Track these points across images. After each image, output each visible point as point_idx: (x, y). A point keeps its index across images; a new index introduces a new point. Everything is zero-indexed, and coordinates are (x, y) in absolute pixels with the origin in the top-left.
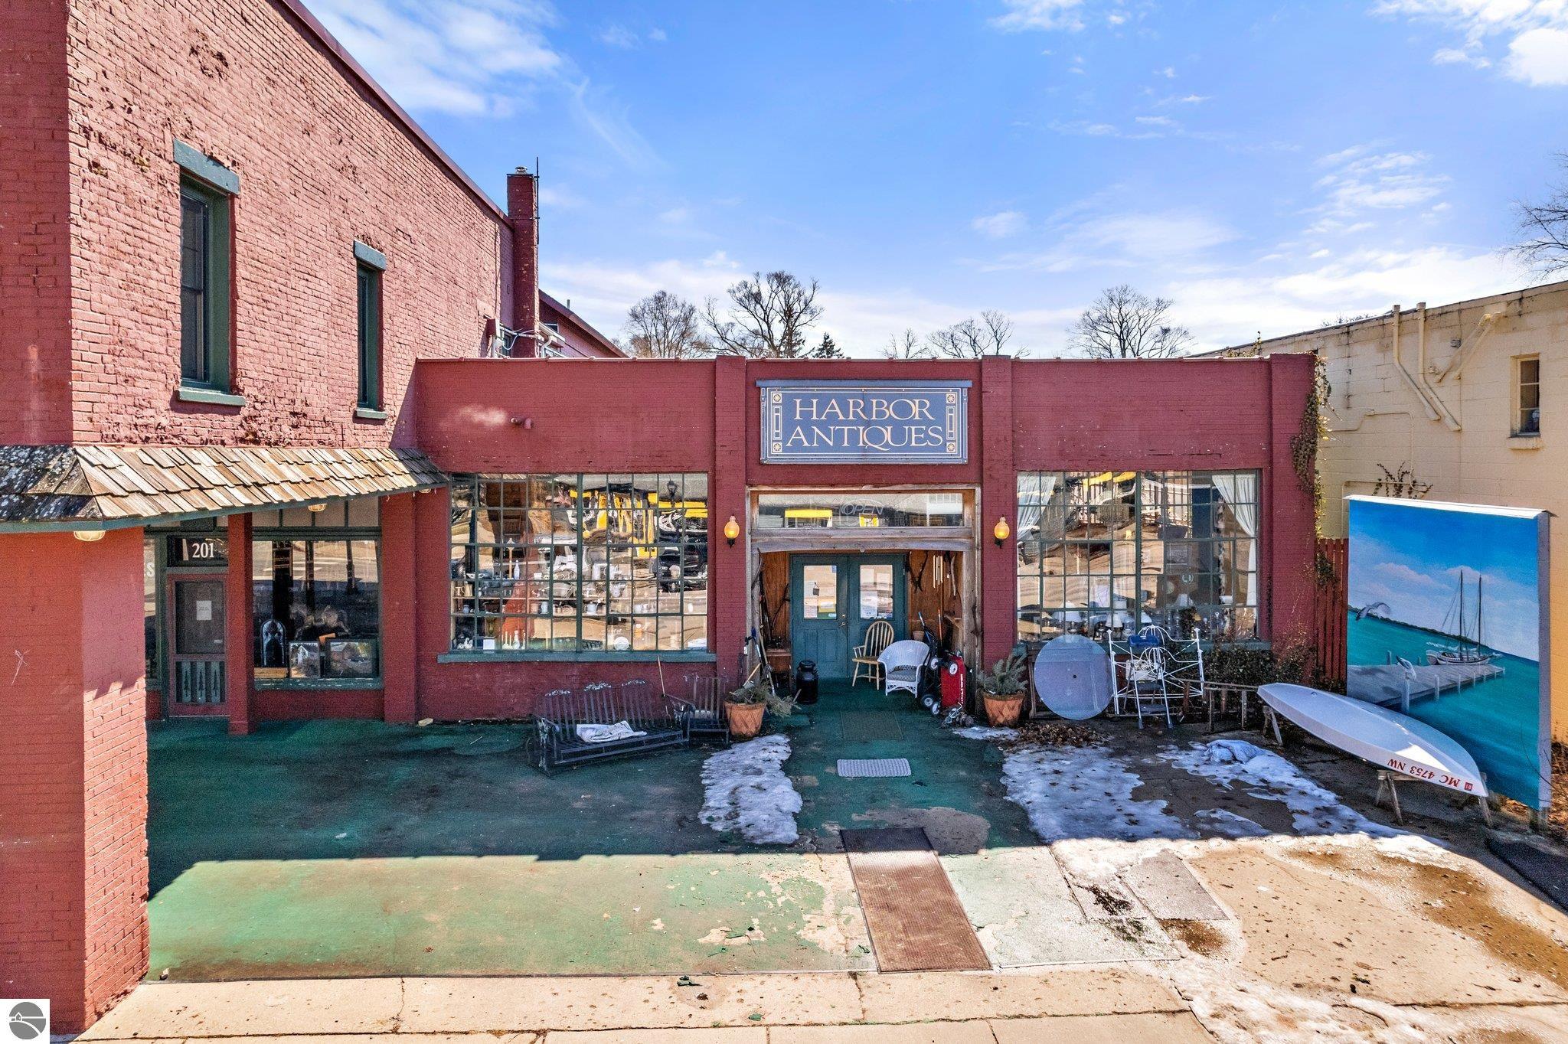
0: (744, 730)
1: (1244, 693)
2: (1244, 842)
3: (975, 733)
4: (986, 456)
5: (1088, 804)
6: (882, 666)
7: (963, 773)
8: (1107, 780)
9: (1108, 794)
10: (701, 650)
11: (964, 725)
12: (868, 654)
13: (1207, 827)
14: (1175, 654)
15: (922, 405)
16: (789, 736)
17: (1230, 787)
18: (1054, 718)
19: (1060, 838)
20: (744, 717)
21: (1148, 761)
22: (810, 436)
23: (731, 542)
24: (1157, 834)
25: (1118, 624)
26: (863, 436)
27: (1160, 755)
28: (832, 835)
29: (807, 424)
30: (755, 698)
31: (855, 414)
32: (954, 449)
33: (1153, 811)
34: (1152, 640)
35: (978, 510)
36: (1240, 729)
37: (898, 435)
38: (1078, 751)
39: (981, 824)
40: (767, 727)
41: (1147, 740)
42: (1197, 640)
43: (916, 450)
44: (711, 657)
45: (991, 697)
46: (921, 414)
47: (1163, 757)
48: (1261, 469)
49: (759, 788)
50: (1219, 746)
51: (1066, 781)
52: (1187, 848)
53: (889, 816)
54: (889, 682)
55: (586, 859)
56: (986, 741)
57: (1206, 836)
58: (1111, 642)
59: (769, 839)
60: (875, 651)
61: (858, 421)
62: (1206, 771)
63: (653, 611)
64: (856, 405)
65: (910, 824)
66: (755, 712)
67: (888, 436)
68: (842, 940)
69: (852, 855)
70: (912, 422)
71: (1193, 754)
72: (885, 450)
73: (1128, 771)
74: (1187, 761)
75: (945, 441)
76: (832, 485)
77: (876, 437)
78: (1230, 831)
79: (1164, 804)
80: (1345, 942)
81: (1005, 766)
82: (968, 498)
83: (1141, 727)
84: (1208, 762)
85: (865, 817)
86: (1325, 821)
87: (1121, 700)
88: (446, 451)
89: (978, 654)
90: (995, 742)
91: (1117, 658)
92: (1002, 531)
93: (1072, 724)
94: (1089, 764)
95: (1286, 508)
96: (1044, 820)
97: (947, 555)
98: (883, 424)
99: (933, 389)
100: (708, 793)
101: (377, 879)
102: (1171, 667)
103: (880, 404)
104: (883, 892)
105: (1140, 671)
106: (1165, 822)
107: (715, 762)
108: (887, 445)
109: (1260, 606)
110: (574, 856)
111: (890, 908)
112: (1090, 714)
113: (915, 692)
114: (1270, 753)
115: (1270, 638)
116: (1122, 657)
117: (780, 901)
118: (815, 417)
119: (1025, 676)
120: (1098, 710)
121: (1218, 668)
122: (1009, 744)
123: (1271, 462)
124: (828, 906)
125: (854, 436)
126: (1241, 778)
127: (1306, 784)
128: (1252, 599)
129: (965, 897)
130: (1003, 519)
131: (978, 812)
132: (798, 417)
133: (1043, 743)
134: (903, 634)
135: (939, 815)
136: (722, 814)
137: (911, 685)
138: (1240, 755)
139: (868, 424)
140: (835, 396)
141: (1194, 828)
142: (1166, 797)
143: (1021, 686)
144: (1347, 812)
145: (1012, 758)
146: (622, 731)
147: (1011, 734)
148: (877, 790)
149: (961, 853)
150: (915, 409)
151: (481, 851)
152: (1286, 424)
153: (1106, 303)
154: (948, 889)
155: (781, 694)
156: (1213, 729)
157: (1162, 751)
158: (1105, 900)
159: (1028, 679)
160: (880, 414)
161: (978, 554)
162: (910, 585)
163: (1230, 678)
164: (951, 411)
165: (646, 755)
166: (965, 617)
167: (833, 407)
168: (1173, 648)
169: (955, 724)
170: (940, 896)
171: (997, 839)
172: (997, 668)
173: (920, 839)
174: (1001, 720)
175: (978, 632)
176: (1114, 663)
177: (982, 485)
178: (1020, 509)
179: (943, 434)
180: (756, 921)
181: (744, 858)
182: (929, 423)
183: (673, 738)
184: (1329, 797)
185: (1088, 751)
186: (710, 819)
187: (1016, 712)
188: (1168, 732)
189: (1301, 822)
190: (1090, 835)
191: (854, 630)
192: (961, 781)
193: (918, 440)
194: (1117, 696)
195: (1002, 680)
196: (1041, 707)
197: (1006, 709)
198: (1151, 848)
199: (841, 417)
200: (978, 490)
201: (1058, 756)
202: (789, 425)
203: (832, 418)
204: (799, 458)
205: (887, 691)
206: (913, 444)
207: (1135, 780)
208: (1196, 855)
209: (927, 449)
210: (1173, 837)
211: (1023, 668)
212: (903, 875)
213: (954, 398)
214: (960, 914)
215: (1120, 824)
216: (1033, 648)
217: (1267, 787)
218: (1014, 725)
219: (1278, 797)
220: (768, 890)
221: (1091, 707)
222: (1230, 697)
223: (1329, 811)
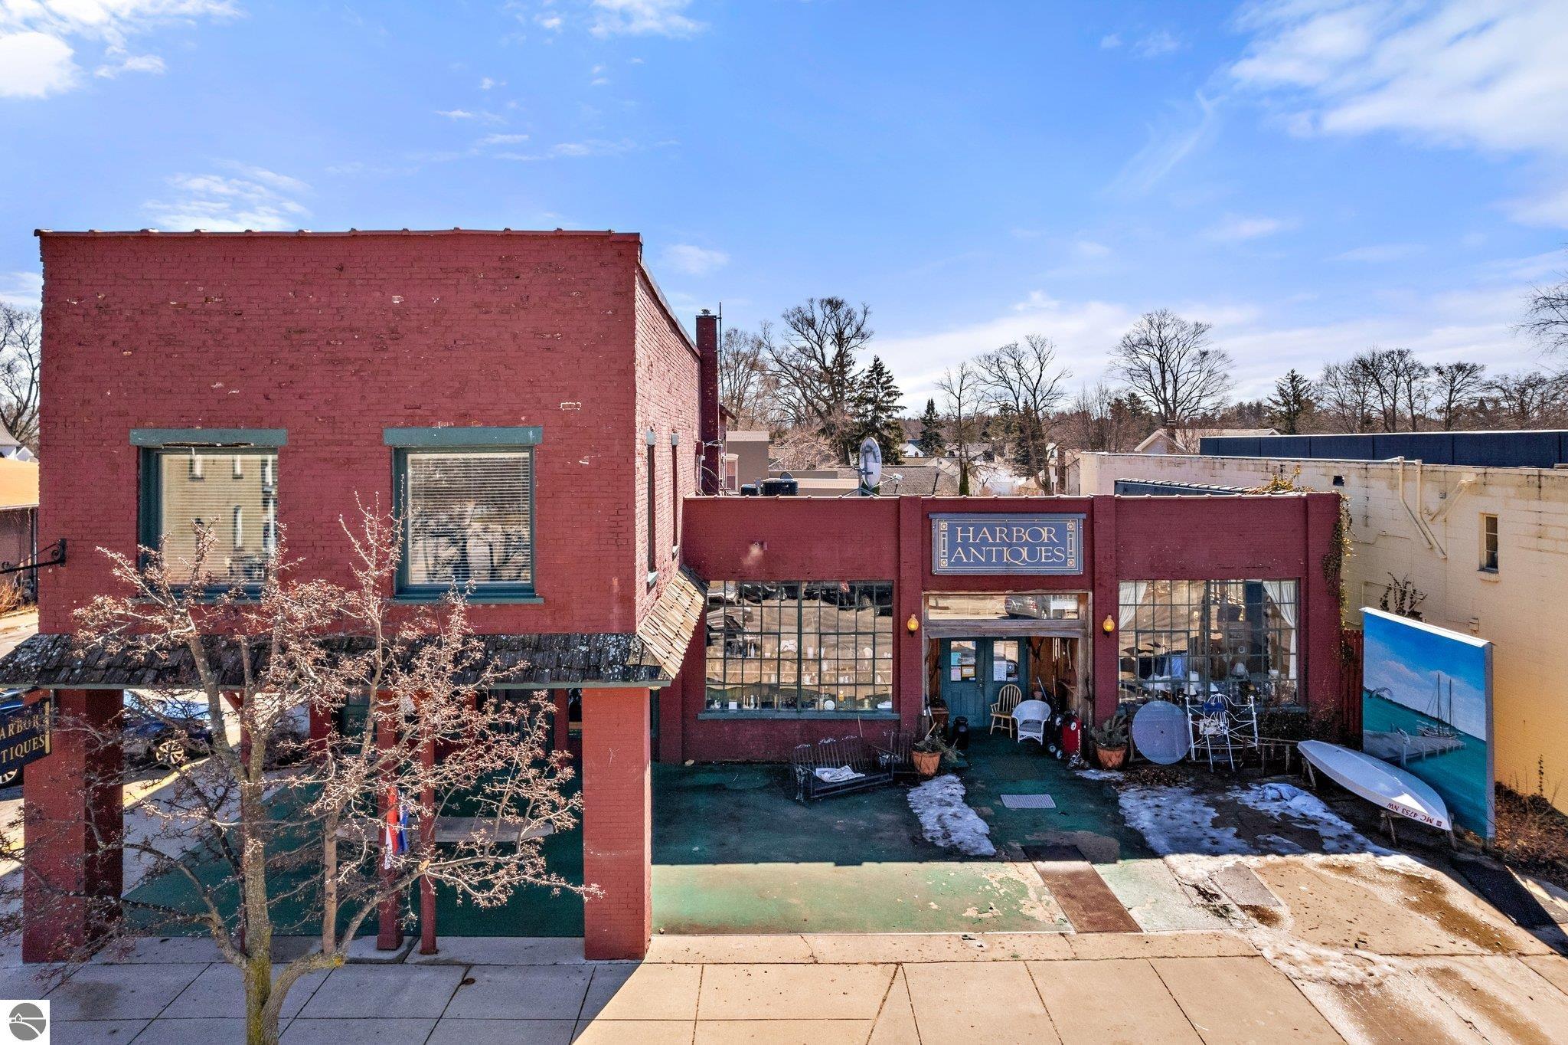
0: (927, 772)
1: (1288, 747)
2: (1290, 857)
3: (1092, 775)
4: (1097, 570)
5: (1183, 829)
6: (1014, 721)
7: (1092, 806)
8: (1193, 812)
9: (1195, 823)
10: (888, 710)
11: (1083, 768)
12: (1001, 709)
13: (1265, 847)
14: (1236, 716)
15: (1050, 532)
16: (958, 775)
17: (1279, 819)
18: (1147, 763)
19: (1169, 853)
20: (928, 762)
21: (1220, 798)
22: (967, 553)
23: (912, 633)
24: (1232, 851)
25: (1193, 693)
26: (1006, 554)
27: (1228, 794)
28: (1015, 850)
29: (965, 545)
30: (934, 749)
31: (1001, 538)
32: (1073, 563)
33: (1228, 835)
34: (1220, 707)
35: (1090, 608)
36: (1284, 773)
37: (1032, 554)
38: (1169, 790)
39: (1114, 843)
40: (941, 771)
41: (1217, 781)
42: (1252, 705)
43: (1045, 563)
44: (896, 716)
45: (1103, 748)
46: (1049, 538)
47: (1231, 795)
48: (1300, 578)
49: (955, 815)
50: (1270, 788)
51: (1165, 813)
52: (1253, 861)
53: (1051, 837)
54: (1020, 733)
55: (866, 865)
56: (1102, 782)
57: (1264, 853)
58: (1188, 706)
59: (978, 852)
60: (1008, 708)
61: (1003, 543)
62: (1262, 807)
63: (851, 681)
64: (1001, 531)
65: (1066, 842)
66: (935, 758)
67: (1025, 554)
68: (1048, 915)
69: (1035, 863)
70: (1042, 544)
71: (1252, 793)
72: (1023, 564)
73: (1207, 805)
74: (1248, 798)
75: (1066, 558)
76: (984, 590)
77: (1016, 555)
78: (1280, 850)
79: (1235, 830)
80: (1353, 921)
81: (1120, 801)
82: (1081, 599)
83: (1212, 771)
84: (1263, 800)
85: (1034, 837)
86: (1345, 845)
87: (1196, 750)
88: (705, 564)
89: (1090, 714)
90: (1108, 782)
91: (1193, 719)
92: (1109, 626)
93: (1163, 768)
94: (1179, 800)
95: (1319, 607)
96: (1156, 841)
97: (1064, 640)
98: (1022, 545)
99: (1058, 519)
100: (922, 819)
101: (742, 877)
102: (1233, 724)
103: (1019, 531)
104: (1063, 886)
105: (1211, 727)
106: (1236, 843)
107: (914, 795)
108: (1024, 561)
109: (1299, 679)
110: (859, 864)
111: (1073, 897)
112: (1174, 760)
113: (1041, 741)
114: (1306, 793)
115: (1307, 704)
116: (1196, 718)
117: (1001, 891)
118: (971, 541)
119: (1125, 732)
120: (1180, 758)
121: (1267, 726)
122: (1118, 784)
123: (1307, 574)
124: (1032, 894)
125: (1000, 554)
126: (1287, 812)
127: (1332, 818)
128: (1293, 674)
129: (1114, 888)
130: (1110, 617)
131: (1110, 835)
132: (959, 541)
133: (1144, 784)
134: (1028, 696)
135: (1083, 836)
136: (939, 834)
137: (1038, 735)
138: (1286, 795)
139: (1010, 545)
140: (986, 525)
141: (1257, 848)
142: (1235, 825)
143: (1124, 739)
144: (1360, 838)
145: (1123, 795)
146: (846, 774)
147: (1118, 776)
148: (1036, 817)
149: (1106, 863)
150: (1045, 535)
151: (797, 860)
152: (1318, 546)
153: (1146, 327)
154: (1104, 886)
156: (1265, 774)
157: (1229, 790)
158: (1203, 893)
159: (1128, 734)
160: (1019, 538)
161: (1090, 641)
162: (1031, 656)
163: (1276, 734)
164: (1071, 536)
165: (863, 792)
166: (1080, 686)
167: (984, 533)
168: (1234, 710)
169: (1077, 767)
170: (1100, 889)
171: (1126, 853)
172: (1106, 725)
173: (1072, 852)
174: (1110, 764)
175: (1090, 698)
176: (1191, 722)
177: (1093, 591)
178: (1121, 607)
179: (1065, 553)
180: (992, 904)
181: (967, 865)
182: (1054, 545)
183: (878, 779)
184: (1348, 827)
185: (1178, 790)
186: (932, 838)
187: (1121, 760)
188: (1233, 776)
189: (1330, 844)
190: (1188, 852)
191: (989, 690)
192: (1091, 812)
193: (1047, 557)
194: (1193, 747)
195: (1110, 734)
196: (1138, 754)
197: (1114, 757)
198: (1230, 860)
199: (991, 541)
200: (1090, 594)
201: (1156, 794)
202: (953, 546)
203: (984, 540)
204: (959, 570)
205: (1019, 739)
206: (1043, 560)
207: (1213, 813)
208: (1259, 866)
209: (1054, 564)
210: (1243, 854)
211: (1124, 726)
212: (1074, 876)
213: (1073, 526)
214: (1115, 900)
215: (1207, 843)
216: (1131, 709)
217: (1305, 819)
218: (1120, 768)
219: (1312, 826)
220: (991, 885)
221: (1175, 755)
222: (1277, 749)
223: (1347, 837)
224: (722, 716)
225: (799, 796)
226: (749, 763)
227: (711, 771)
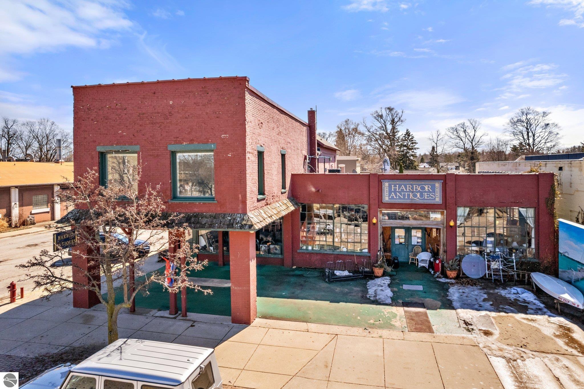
0: (378, 275)
1: (526, 274)
2: (510, 314)
3: (443, 280)
4: (447, 202)
5: (469, 301)
6: (417, 259)
7: (437, 291)
8: (477, 295)
9: (476, 299)
10: (366, 252)
11: (440, 278)
12: (414, 255)
13: (501, 310)
14: (506, 261)
15: (428, 187)
16: (390, 277)
17: (513, 301)
18: (468, 277)
19: (459, 308)
20: (378, 271)
21: (491, 291)
22: (396, 195)
23: (374, 224)
24: (486, 310)
25: (488, 251)
26: (411, 195)
27: (496, 290)
28: (400, 303)
29: (395, 192)
30: (381, 266)
31: (409, 189)
32: (438, 199)
33: (488, 304)
34: (498, 257)
35: (445, 217)
36: (525, 285)
37: (421, 195)
38: (472, 287)
39: (439, 303)
40: (385, 274)
41: (494, 286)
42: (514, 257)
43: (427, 199)
44: (369, 255)
45: (448, 270)
46: (428, 189)
47: (496, 291)
48: (535, 207)
49: (382, 290)
50: (514, 289)
51: (465, 295)
52: (493, 314)
53: (415, 300)
54: (419, 264)
55: (341, 303)
56: (445, 283)
57: (500, 312)
58: (486, 256)
59: (384, 302)
60: (416, 254)
61: (410, 191)
62: (508, 296)
63: (353, 241)
64: (409, 187)
65: (420, 302)
66: (381, 270)
67: (418, 196)
68: (400, 325)
69: (405, 308)
70: (426, 192)
71: (506, 291)
72: (418, 199)
73: (485, 294)
74: (503, 292)
75: (435, 197)
76: (403, 209)
77: (415, 196)
78: (507, 311)
79: (491, 303)
80: (525, 338)
81: (449, 290)
82: (442, 213)
83: (493, 282)
84: (510, 293)
85: (409, 299)
86: (538, 311)
87: (488, 273)
88: (299, 197)
89: (445, 258)
90: (448, 283)
91: (488, 261)
92: (452, 223)
93: (472, 280)
94: (473, 291)
95: (544, 219)
96: (455, 304)
97: (437, 229)
98: (417, 192)
99: (432, 182)
100: (369, 290)
101: (295, 304)
102: (505, 265)
103: (416, 187)
104: (411, 316)
105: (495, 265)
106: (492, 308)
107: (370, 283)
108: (418, 198)
109: (535, 249)
110: (339, 302)
111: (412, 320)
112: (479, 277)
113: (427, 267)
114: (530, 292)
115: (538, 258)
116: (489, 261)
117: (386, 316)
118: (397, 190)
119: (459, 265)
120: (481, 276)
121: (520, 266)
122: (452, 284)
123: (539, 206)
124: (398, 318)
125: (409, 195)
126: (518, 298)
127: (537, 302)
128: (533, 246)
129: (431, 319)
130: (452, 220)
131: (439, 301)
132: (393, 190)
133: (462, 284)
134: (424, 250)
135: (428, 301)
136: (373, 296)
137: (426, 265)
138: (520, 292)
139: (413, 192)
140: (403, 184)
141: (497, 309)
142: (493, 301)
143: (457, 268)
144: (545, 310)
145: (452, 287)
146: (346, 273)
147: (453, 281)
148: (413, 293)
149: (432, 310)
150: (426, 188)
151: (317, 300)
152: (544, 194)
153: (520, 114)
154: (427, 317)
155: (388, 265)
156: (515, 284)
157: (497, 289)
158: (466, 323)
159: (460, 266)
160: (416, 189)
161: (445, 229)
162: (427, 236)
163: (525, 270)
164: (437, 189)
165: (352, 280)
166: (442, 247)
167: (403, 187)
168: (506, 259)
169: (438, 277)
170: (425, 318)
171: (443, 307)
172: (450, 262)
173: (423, 305)
174: (451, 277)
175: (445, 252)
176: (486, 263)
177: (446, 209)
178: (458, 217)
179: (435, 195)
180: (381, 319)
181: (378, 306)
182: (430, 192)
183: (359, 276)
184: (542, 306)
185: (475, 287)
186: (370, 296)
187: (455, 275)
188: (501, 284)
189: (530, 311)
190: (467, 308)
191: (410, 248)
192: (436, 293)
193: (427, 197)
194: (487, 272)
195: (452, 266)
196: (464, 274)
197: (452, 274)
198: (483, 313)
199: (405, 190)
200: (445, 211)
201: (465, 288)
202: (390, 192)
203: (403, 190)
204: (393, 201)
205: (419, 266)
206: (426, 198)
207: (486, 296)
208: (495, 316)
209: (430, 199)
210: (490, 311)
211: (458, 263)
212: (417, 313)
213: (438, 185)
214: (429, 322)
215: (476, 307)
216: (462, 257)
217: (525, 301)
218: (455, 278)
219: (527, 304)
220: (384, 313)
221: (479, 275)
222: (523, 275)
223: (540, 309)
224: (305, 251)
225: (327, 280)
226: (315, 268)
227: (301, 270)
